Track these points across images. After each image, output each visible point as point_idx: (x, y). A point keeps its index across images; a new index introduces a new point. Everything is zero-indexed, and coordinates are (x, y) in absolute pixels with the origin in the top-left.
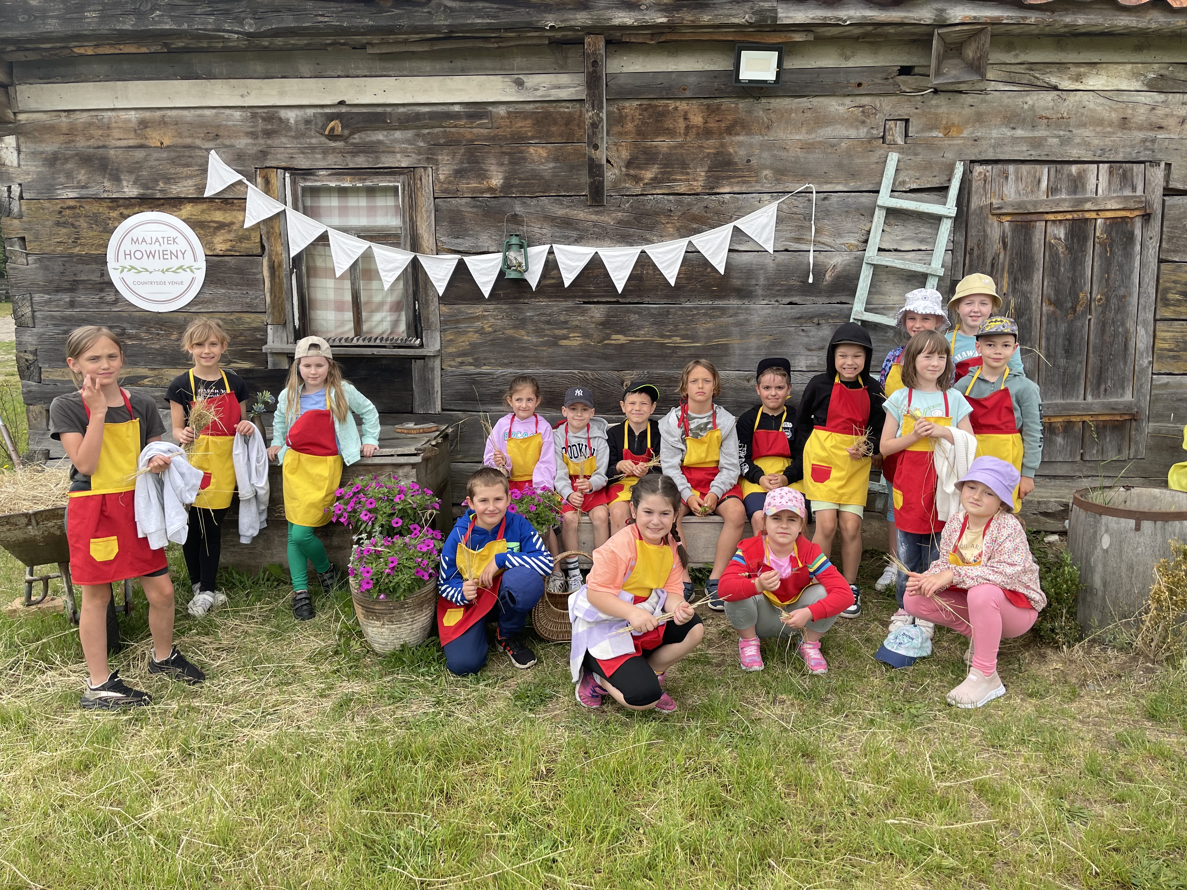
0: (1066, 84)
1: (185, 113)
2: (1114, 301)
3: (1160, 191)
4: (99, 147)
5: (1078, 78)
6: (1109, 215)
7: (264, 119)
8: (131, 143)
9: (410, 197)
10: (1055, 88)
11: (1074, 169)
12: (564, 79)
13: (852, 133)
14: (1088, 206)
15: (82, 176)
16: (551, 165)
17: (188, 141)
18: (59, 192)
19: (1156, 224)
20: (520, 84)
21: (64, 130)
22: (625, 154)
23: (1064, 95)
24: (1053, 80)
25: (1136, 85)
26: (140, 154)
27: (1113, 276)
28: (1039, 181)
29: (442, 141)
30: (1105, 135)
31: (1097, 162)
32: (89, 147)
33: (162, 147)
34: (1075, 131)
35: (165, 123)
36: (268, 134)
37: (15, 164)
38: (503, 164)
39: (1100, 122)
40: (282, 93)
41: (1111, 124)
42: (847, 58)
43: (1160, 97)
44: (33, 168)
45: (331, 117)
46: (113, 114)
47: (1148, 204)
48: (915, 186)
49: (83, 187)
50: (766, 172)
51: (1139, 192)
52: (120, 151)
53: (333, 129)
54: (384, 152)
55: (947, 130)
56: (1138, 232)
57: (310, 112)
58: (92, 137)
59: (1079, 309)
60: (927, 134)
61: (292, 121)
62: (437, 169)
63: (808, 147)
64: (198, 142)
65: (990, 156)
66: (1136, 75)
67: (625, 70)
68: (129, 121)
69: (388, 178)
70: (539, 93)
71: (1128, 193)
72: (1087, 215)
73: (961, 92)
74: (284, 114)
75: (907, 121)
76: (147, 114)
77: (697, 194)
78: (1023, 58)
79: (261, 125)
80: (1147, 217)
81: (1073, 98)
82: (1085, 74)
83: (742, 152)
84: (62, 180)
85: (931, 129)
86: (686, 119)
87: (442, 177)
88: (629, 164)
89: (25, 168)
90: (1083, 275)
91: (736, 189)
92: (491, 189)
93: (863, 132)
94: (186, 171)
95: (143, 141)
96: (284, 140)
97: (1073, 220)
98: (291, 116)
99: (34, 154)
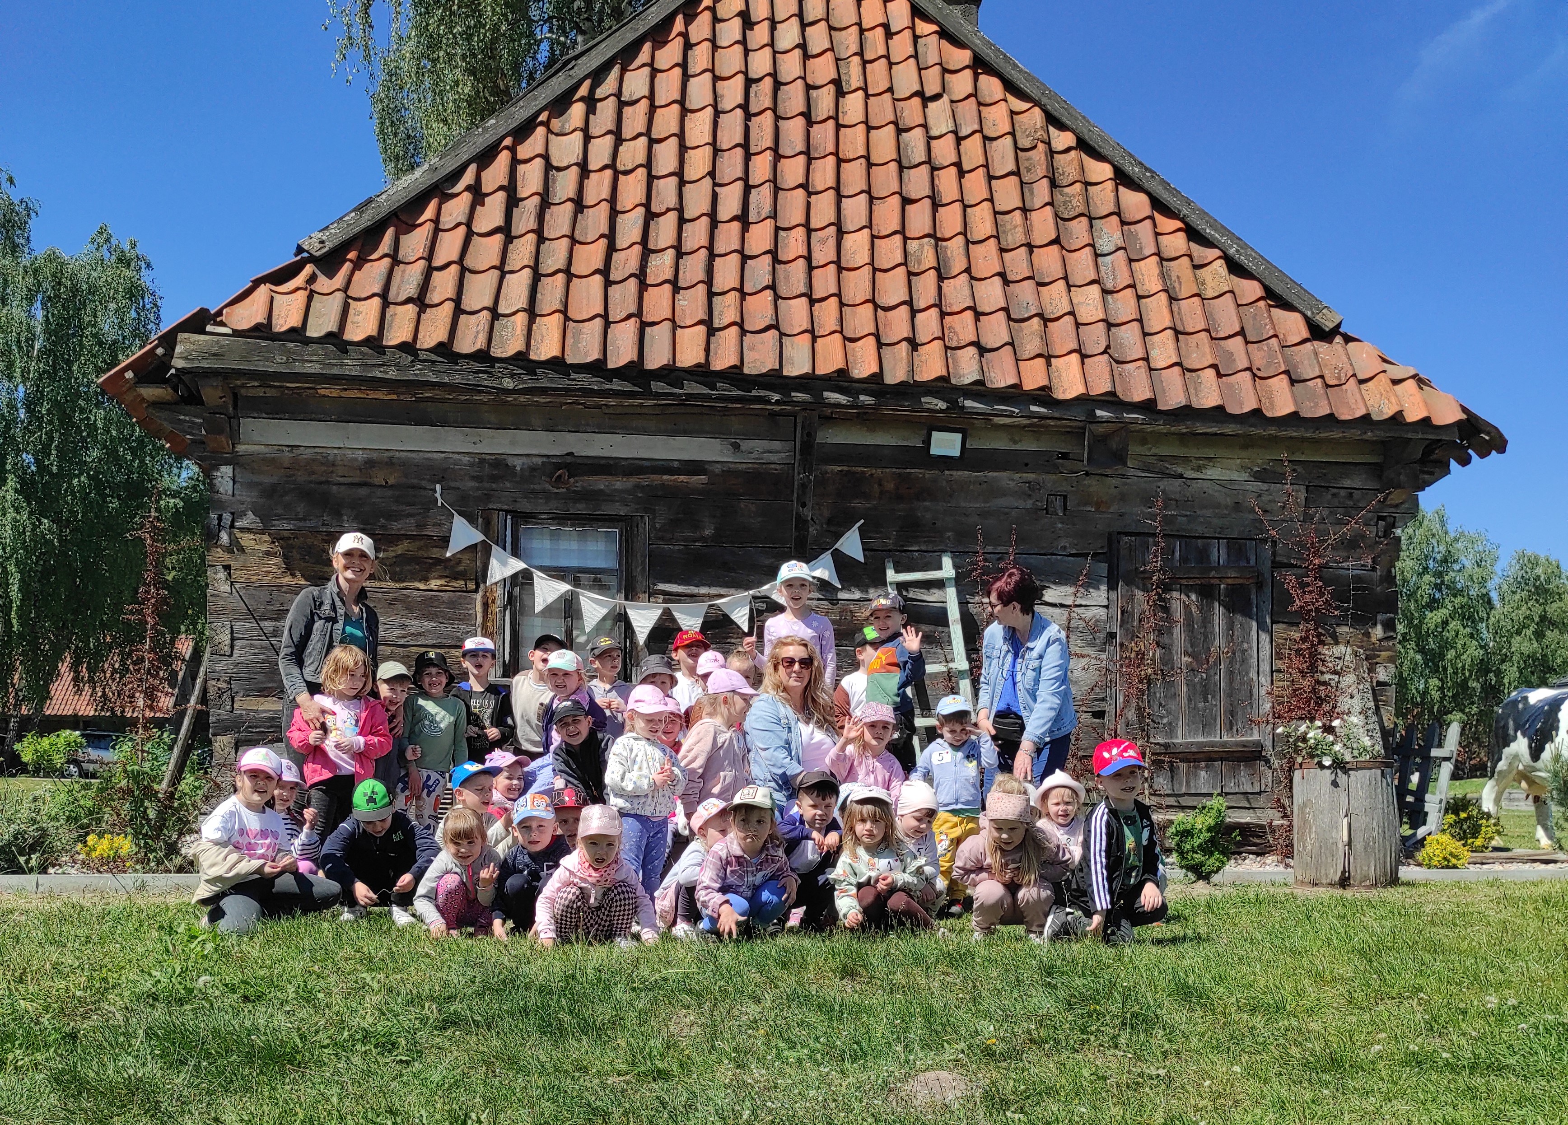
0: (1189, 474)
1: (414, 455)
2: (1238, 655)
3: (1268, 564)
4: (321, 483)
5: (1199, 469)
6: (1230, 581)
7: (490, 465)
8: (356, 480)
9: (627, 541)
10: (1181, 476)
11: (1200, 542)
12: (776, 445)
13: (1021, 504)
14: (1213, 574)
15: (301, 509)
16: (759, 519)
17: (415, 481)
18: (274, 523)
19: (1268, 590)
20: (736, 447)
21: (286, 465)
22: (826, 513)
23: (1189, 482)
24: (1180, 470)
25: (1245, 476)
26: (363, 491)
27: (1236, 633)
28: (1173, 552)
29: (660, 493)
30: (1223, 517)
31: (1218, 539)
32: (311, 482)
33: (386, 486)
34: (1199, 512)
35: (392, 464)
36: (493, 479)
37: (230, 492)
38: (714, 517)
39: (1218, 506)
40: (513, 443)
41: (1226, 507)
42: (1015, 442)
43: (1265, 487)
44: (249, 500)
45: (558, 466)
46: (340, 451)
47: (1260, 574)
48: (1074, 551)
49: (300, 520)
50: (950, 534)
51: (1252, 562)
52: (343, 488)
53: (560, 476)
54: (604, 501)
55: (1098, 505)
56: (1253, 597)
57: (539, 461)
58: (313, 473)
59: (1211, 660)
60: (1082, 508)
61: (518, 468)
62: (654, 518)
63: (984, 514)
64: (424, 483)
65: (1133, 529)
66: (1244, 468)
67: (829, 441)
68: (356, 459)
69: (607, 524)
70: (753, 456)
71: (1243, 564)
72: (1212, 581)
73: (1107, 476)
74: (510, 461)
75: (1065, 497)
76: (375, 455)
77: (890, 551)
78: (1154, 451)
79: (487, 469)
80: (1260, 585)
81: (1196, 485)
82: (1204, 466)
83: (928, 516)
84: (280, 511)
85: (1085, 505)
86: (880, 485)
87: (657, 525)
88: (829, 522)
89: (239, 498)
90: (1212, 633)
91: (923, 548)
92: (703, 539)
93: (1029, 504)
94: (408, 509)
95: (368, 480)
96: (508, 485)
97: (1202, 585)
98: (518, 463)
99: (251, 485)
